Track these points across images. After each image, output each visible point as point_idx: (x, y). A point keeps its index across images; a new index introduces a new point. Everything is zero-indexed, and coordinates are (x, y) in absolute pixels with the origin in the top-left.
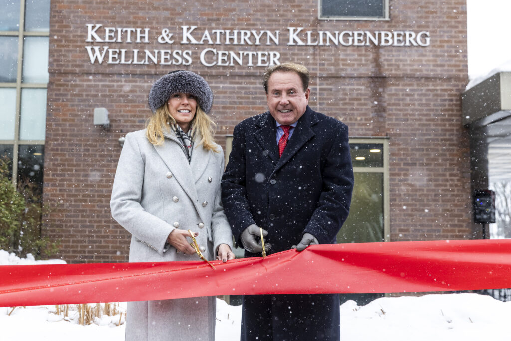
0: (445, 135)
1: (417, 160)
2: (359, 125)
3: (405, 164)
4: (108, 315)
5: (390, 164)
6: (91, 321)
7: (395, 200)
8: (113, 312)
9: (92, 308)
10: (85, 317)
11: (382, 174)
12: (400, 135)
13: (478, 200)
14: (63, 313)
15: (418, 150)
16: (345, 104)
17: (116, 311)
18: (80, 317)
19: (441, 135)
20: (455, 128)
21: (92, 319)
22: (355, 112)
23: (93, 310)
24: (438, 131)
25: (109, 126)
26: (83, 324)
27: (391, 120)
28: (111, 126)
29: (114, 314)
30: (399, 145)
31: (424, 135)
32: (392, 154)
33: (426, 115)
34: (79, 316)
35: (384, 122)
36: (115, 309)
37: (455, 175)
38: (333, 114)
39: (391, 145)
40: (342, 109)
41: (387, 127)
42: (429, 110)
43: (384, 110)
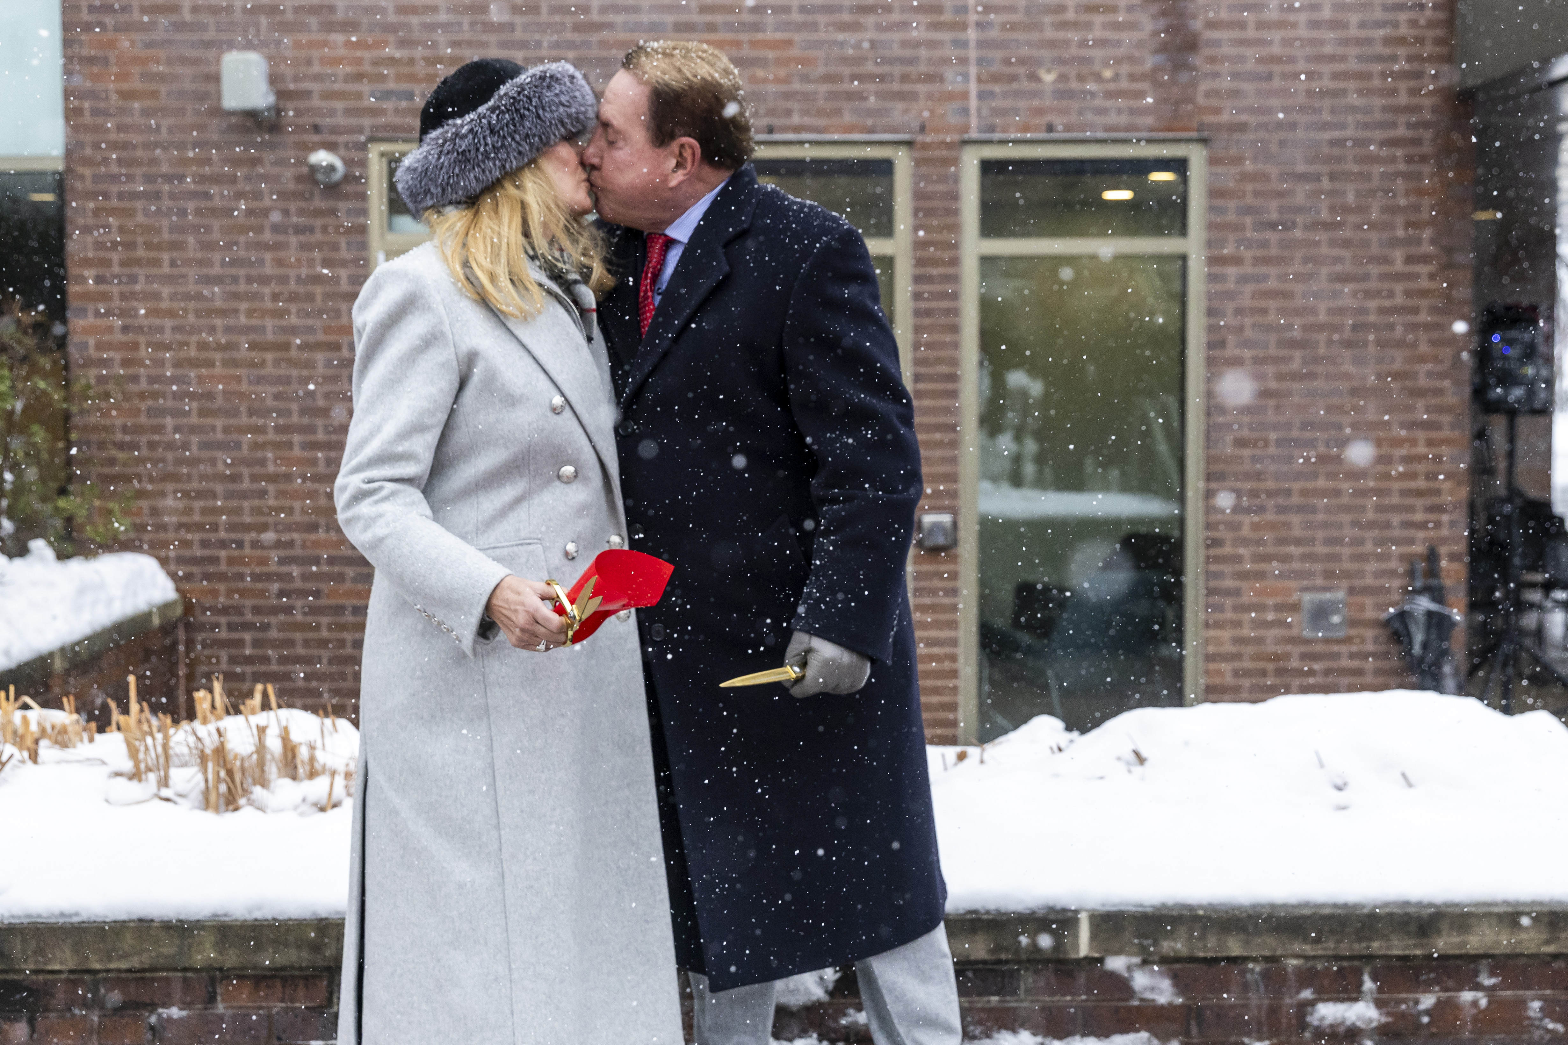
0: (1393, 125)
1: (1300, 210)
2: (1110, 95)
3: (1258, 226)
4: (294, 778)
5: (1211, 226)
6: (242, 801)
7: (1222, 345)
8: (308, 768)
9: (242, 760)
10: (223, 788)
11: (1184, 258)
12: (1242, 127)
13: (1496, 338)
14: (152, 777)
15: (1301, 178)
16: (1064, 25)
17: (316, 765)
18: (207, 788)
19: (1380, 126)
20: (1428, 102)
21: (246, 792)
22: (1097, 53)
23: (246, 764)
24: (1373, 112)
25: (273, 113)
26: (217, 810)
27: (1216, 76)
28: (278, 110)
29: (313, 774)
30: (1240, 160)
31: (1325, 126)
32: (1215, 193)
33: (1333, 59)
34: (202, 785)
35: (1193, 84)
36: (312, 759)
37: (1424, 259)
38: (1022, 62)
39: (1213, 161)
40: (1052, 44)
41: (1201, 100)
42: (1345, 42)
43: (1191, 44)
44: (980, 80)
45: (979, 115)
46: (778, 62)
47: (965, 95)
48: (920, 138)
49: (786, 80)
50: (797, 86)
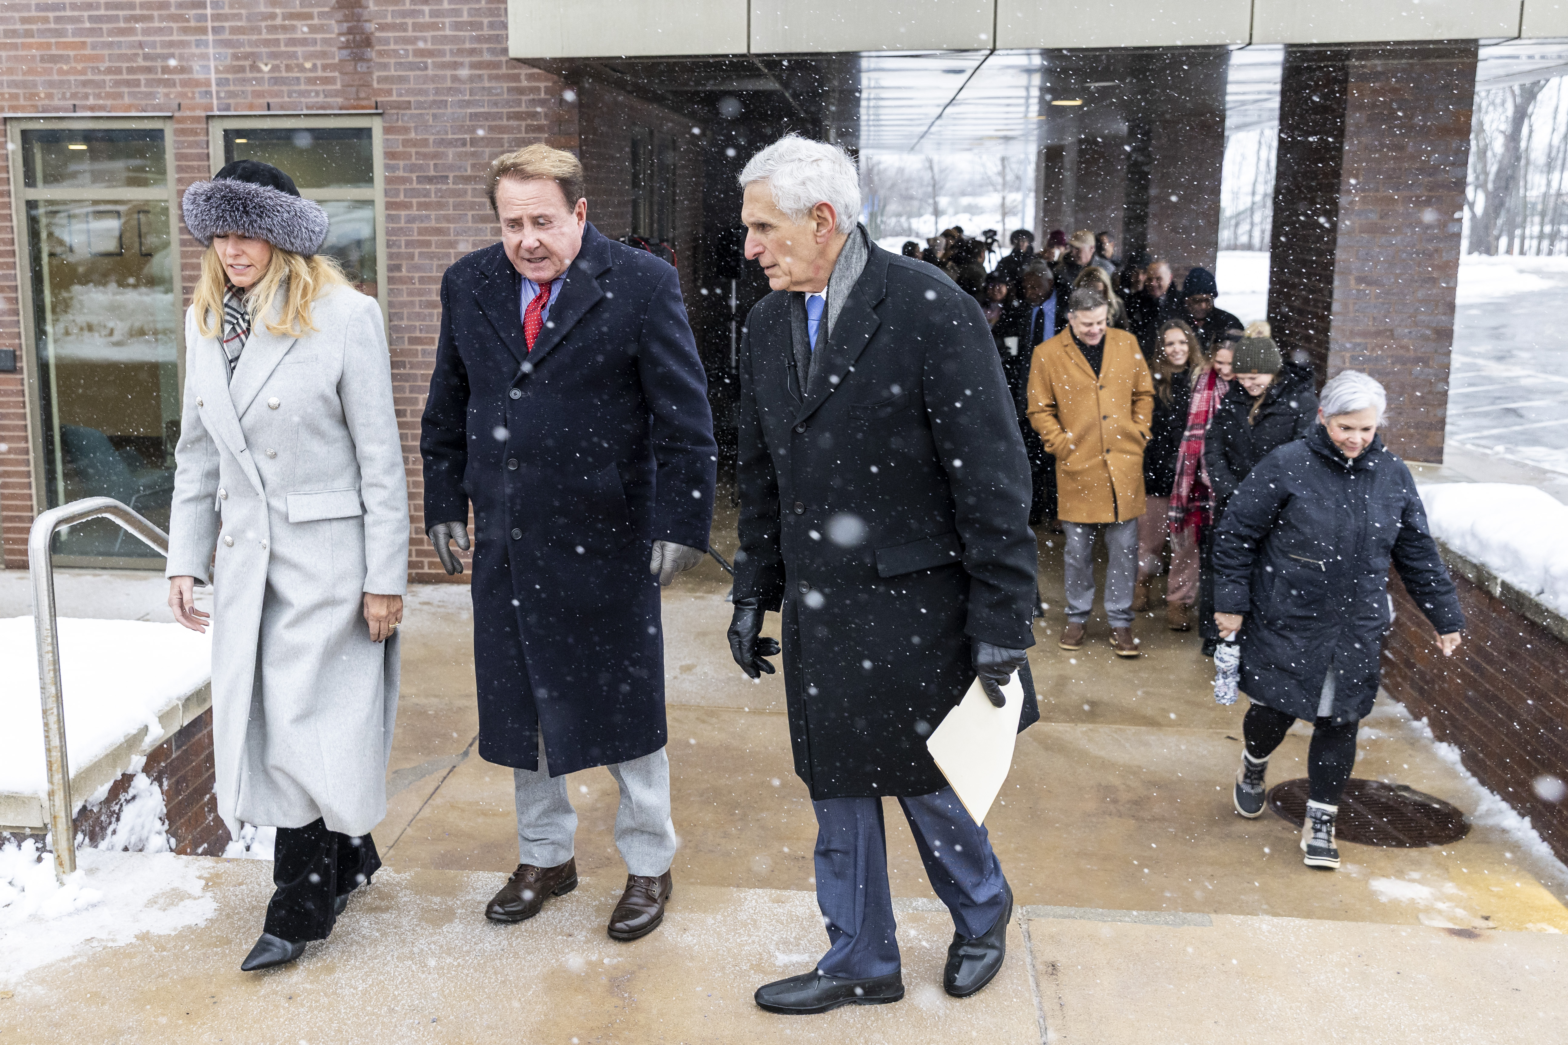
0: (519, 103)
1: (451, 167)
2: (311, 81)
3: (421, 180)
5: (389, 181)
7: (398, 268)
11: (372, 203)
12: (407, 105)
15: (450, 143)
16: (274, 29)
19: (507, 103)
22: (299, 50)
24: (502, 94)
27: (385, 66)
30: (406, 130)
31: (469, 103)
32: (390, 155)
33: (472, 52)
35: (370, 73)
38: (246, 56)
39: (387, 130)
40: (267, 43)
41: (375, 85)
42: (479, 39)
43: (368, 42)
44: (217, 71)
45: (218, 98)
46: (77, 59)
47: (208, 83)
48: (177, 114)
49: (83, 72)
50: (90, 77)
